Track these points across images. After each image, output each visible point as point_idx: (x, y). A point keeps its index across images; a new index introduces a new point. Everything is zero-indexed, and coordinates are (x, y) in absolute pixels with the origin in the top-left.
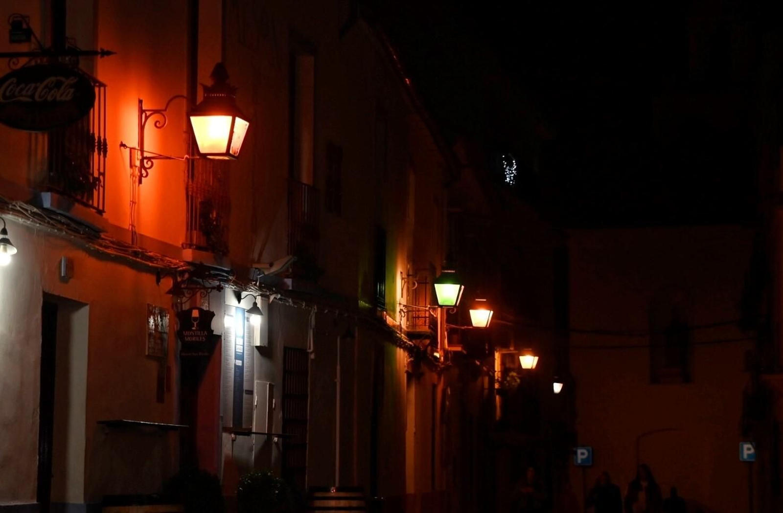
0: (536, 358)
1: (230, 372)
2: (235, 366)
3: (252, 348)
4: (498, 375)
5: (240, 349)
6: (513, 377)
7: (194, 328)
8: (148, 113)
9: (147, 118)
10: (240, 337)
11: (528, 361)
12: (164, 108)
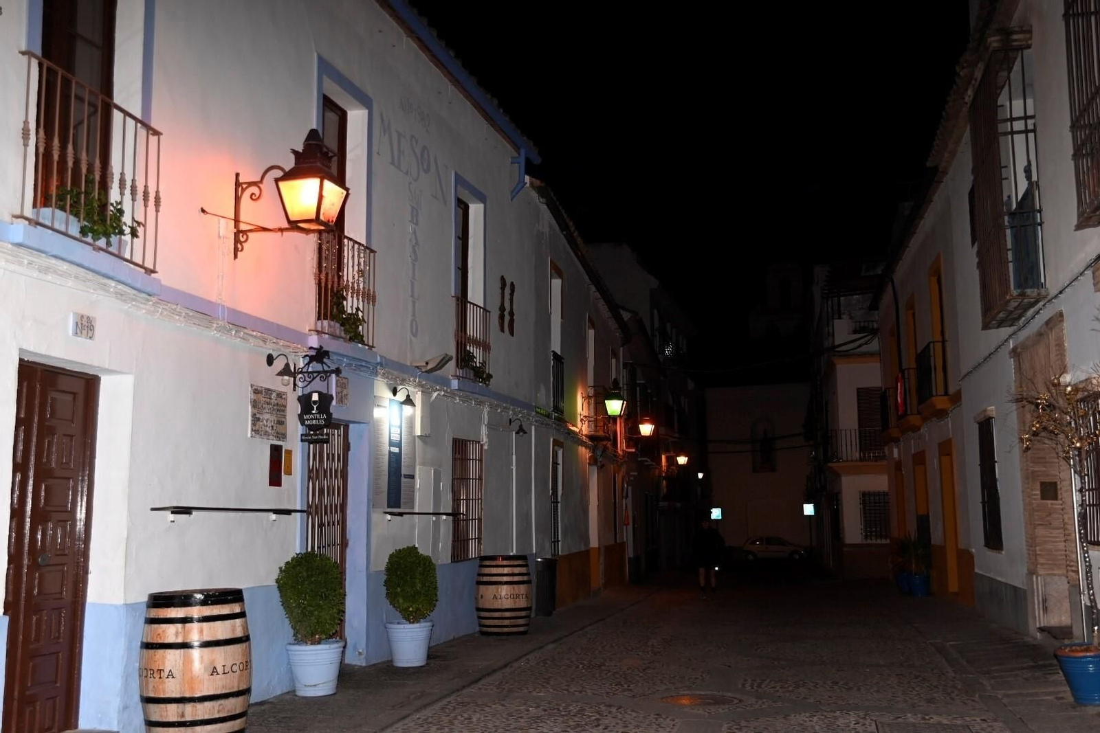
0: (687, 458)
1: (383, 458)
2: (390, 452)
3: (413, 438)
4: (664, 468)
5: (396, 438)
6: (673, 469)
7: (314, 412)
8: (244, 186)
9: (243, 190)
10: (396, 427)
11: (682, 460)
12: (259, 180)
